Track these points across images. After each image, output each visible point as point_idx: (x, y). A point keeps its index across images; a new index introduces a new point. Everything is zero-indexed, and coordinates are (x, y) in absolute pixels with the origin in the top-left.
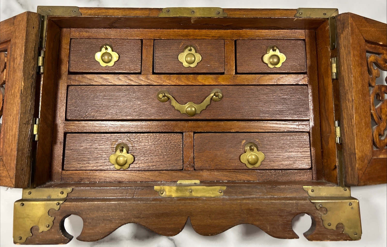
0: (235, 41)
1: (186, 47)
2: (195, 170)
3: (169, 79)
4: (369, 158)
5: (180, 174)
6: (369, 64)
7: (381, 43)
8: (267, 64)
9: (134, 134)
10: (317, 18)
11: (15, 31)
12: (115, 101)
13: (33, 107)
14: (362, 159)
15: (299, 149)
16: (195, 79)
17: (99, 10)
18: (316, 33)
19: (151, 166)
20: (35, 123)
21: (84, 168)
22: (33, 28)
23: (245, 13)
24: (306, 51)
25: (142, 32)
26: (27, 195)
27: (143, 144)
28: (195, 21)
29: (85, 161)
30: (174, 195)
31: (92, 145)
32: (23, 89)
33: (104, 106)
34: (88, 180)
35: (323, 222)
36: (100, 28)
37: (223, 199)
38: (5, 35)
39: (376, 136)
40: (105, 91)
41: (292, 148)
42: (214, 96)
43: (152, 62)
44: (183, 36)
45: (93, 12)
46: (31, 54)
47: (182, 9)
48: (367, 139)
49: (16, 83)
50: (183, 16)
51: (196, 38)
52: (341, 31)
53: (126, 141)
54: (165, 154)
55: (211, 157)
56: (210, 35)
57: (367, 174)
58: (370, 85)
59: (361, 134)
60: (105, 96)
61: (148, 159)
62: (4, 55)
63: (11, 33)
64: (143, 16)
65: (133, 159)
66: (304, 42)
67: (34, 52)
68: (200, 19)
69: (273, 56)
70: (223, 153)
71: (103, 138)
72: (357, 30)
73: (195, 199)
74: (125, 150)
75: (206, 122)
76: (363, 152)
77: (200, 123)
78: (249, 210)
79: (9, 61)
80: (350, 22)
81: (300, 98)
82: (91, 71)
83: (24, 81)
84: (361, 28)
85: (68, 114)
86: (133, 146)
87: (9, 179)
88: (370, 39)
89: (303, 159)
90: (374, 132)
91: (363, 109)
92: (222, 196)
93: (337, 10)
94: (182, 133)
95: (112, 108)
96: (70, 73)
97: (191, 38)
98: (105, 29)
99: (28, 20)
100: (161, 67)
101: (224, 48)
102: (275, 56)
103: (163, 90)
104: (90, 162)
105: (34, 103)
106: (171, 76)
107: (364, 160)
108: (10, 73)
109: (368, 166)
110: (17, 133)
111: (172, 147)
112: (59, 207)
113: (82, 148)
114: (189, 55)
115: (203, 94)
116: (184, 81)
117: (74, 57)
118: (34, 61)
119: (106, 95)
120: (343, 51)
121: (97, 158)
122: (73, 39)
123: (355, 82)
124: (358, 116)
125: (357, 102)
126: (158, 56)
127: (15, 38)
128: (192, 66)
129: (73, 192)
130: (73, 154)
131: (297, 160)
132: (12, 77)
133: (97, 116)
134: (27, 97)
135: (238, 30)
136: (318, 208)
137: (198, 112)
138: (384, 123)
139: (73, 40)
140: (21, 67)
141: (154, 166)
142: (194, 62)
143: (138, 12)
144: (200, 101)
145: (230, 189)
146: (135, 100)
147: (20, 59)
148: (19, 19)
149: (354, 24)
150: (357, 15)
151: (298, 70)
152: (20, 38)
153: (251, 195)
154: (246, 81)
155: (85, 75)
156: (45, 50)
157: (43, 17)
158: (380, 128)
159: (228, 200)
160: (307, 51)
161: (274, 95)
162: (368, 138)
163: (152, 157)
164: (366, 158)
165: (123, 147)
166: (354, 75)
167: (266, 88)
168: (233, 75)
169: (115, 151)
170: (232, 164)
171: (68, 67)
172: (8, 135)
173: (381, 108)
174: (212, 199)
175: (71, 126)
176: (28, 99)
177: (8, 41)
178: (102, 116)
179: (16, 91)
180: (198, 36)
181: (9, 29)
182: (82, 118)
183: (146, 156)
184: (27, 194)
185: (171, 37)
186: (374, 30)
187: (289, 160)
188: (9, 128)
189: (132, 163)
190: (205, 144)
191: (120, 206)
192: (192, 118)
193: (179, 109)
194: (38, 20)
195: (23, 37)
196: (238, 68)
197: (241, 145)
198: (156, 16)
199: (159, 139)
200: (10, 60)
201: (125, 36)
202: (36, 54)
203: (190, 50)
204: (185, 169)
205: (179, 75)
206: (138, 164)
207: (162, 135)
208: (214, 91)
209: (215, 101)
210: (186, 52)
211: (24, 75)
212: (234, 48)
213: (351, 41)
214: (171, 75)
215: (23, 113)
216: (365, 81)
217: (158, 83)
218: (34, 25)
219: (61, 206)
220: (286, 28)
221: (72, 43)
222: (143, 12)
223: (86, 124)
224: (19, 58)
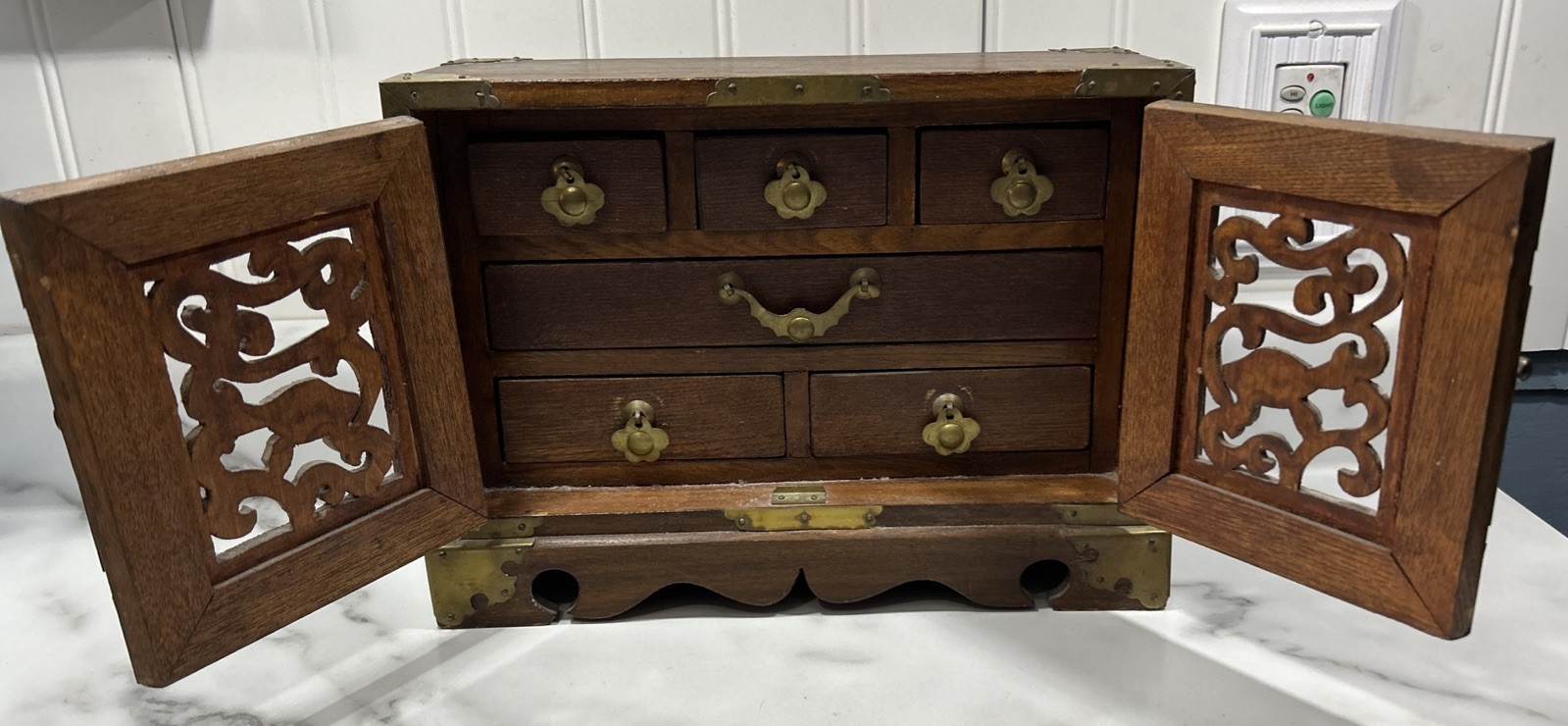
0: (919, 133)
2: (813, 456)
3: (742, 241)
4: (1157, 471)
5: (779, 464)
6: (1215, 244)
7: (1257, 187)
8: (1001, 206)
10: (1135, 97)
14: (1136, 465)
16: (811, 241)
17: (545, 88)
19: (711, 449)
21: (554, 459)
23: (939, 87)
24: (1108, 156)
29: (552, 442)
31: (564, 407)
35: (1087, 576)
38: (346, 189)
39: (1206, 433)
43: (694, 198)
44: (775, 119)
47: (770, 82)
50: (773, 103)
54: (742, 422)
56: (849, 117)
61: (702, 435)
64: (667, 103)
66: (1106, 134)
70: (880, 421)
72: (1165, 155)
74: (645, 422)
77: (826, 351)
84: (1181, 148)
86: (663, 407)
88: (1212, 175)
89: (1071, 427)
92: (873, 526)
94: (780, 374)
95: (603, 319)
100: (718, 214)
101: (888, 158)
107: (1143, 471)
111: (758, 406)
115: (830, 280)
116: (780, 246)
117: (483, 195)
126: (708, 187)
127: (398, 197)
128: (802, 215)
129: (545, 525)
130: (522, 427)
131: (1057, 430)
133: (569, 340)
137: (819, 332)
138: (1242, 408)
142: (805, 206)
143: (652, 91)
144: (822, 305)
145: (890, 512)
149: (1159, 139)
151: (1081, 214)
152: (415, 196)
154: (943, 241)
158: (1225, 417)
163: (710, 430)
164: (1148, 468)
165: (641, 415)
168: (908, 225)
173: (1239, 369)
183: (697, 429)
186: (1229, 149)
187: (1037, 430)
193: (770, 326)
195: (428, 192)
196: (923, 213)
197: (924, 400)
198: (701, 103)
199: (726, 390)
203: (796, 176)
204: (790, 456)
207: (733, 379)
210: (786, 180)
212: (913, 153)
217: (714, 251)
222: (663, 91)
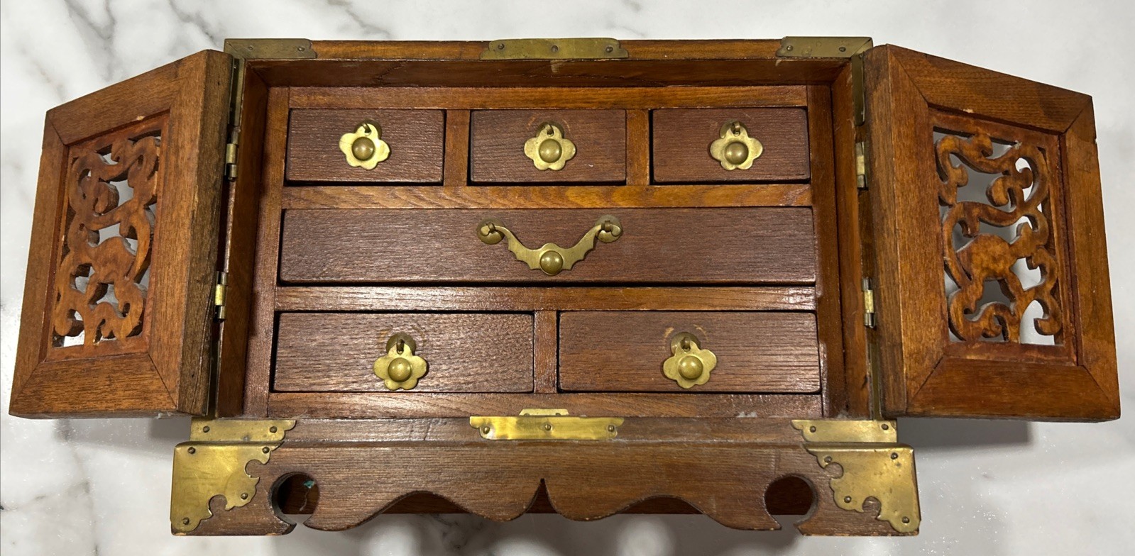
0: (651, 113)
1: (542, 127)
2: (560, 391)
3: (504, 195)
4: (935, 357)
5: (527, 399)
6: (940, 156)
7: (969, 111)
8: (720, 162)
9: (427, 315)
10: (827, 58)
11: (179, 92)
12: (387, 242)
13: (215, 247)
14: (918, 357)
15: (793, 348)
16: (562, 196)
17: (353, 46)
18: (831, 92)
19: (465, 383)
20: (220, 283)
21: (318, 388)
22: (219, 83)
23: (666, 49)
24: (808, 131)
25: (445, 95)
26: (199, 434)
27: (447, 336)
28: (560, 68)
29: (319, 371)
30: (512, 434)
31: (335, 338)
32: (196, 209)
33: (362, 253)
34: (326, 412)
35: (833, 495)
36: (354, 86)
37: (617, 445)
38: (156, 100)
39: (956, 313)
40: (365, 221)
41: (778, 347)
42: (603, 232)
43: (466, 160)
44: (536, 102)
45: (341, 50)
46: (214, 137)
47: (532, 42)
48: (931, 315)
49: (182, 199)
50: (533, 58)
51: (563, 106)
52: (873, 83)
53: (411, 329)
54: (495, 357)
55: (596, 363)
56: (595, 101)
57: (931, 391)
58: (942, 202)
59: (915, 304)
60: (364, 231)
61: (457, 369)
62: (154, 142)
63: (172, 95)
64: (448, 57)
65: (425, 368)
66: (804, 113)
67: (220, 133)
68: (569, 64)
69: (734, 145)
70: (622, 356)
71: (360, 324)
72: (907, 82)
73: (557, 442)
74: (407, 348)
75: (584, 290)
76: (920, 342)
77: (572, 291)
78: (671, 466)
79: (167, 153)
80: (890, 64)
81: (795, 235)
82: (335, 179)
83: (198, 194)
84: (918, 78)
85: (284, 270)
86: (425, 341)
87: (166, 394)
88: (941, 100)
89: (802, 370)
90: (951, 303)
91: (922, 251)
92: (615, 438)
93: (870, 40)
94: (531, 313)
95: (379, 256)
96: (288, 183)
97: (552, 105)
98: (365, 89)
99: (208, 67)
100: (486, 168)
101: (626, 128)
102: (737, 145)
103: (489, 216)
104: (332, 374)
105: (217, 240)
106: (508, 190)
107: (924, 361)
108: (168, 177)
109: (932, 373)
110: (184, 300)
111: (510, 343)
112: (268, 457)
113: (314, 344)
114: (548, 144)
115: (578, 226)
116: (535, 200)
117: (297, 149)
118: (219, 154)
119: (367, 229)
120: (877, 128)
121: (346, 366)
122: (295, 109)
123: (902, 193)
124: (909, 266)
125: (907, 234)
126: (479, 147)
127: (181, 105)
128: (554, 166)
129: (296, 429)
130: (294, 357)
131: (788, 372)
132: (172, 186)
133: (347, 273)
134: (203, 227)
135: (656, 87)
136: (824, 464)
137: (567, 265)
138: (977, 285)
139: (295, 112)
140: (194, 164)
141: (471, 383)
142: (558, 159)
143: (437, 49)
144: (569, 241)
145: (632, 425)
146: (429, 240)
147: (192, 149)
148: (189, 64)
149: (900, 69)
150: (907, 49)
151: (790, 175)
152: (190, 105)
153: (676, 436)
154: (675, 199)
155: (321, 188)
156: (240, 130)
157: (237, 62)
158: (967, 295)
159: (627, 446)
160: (811, 132)
161: (736, 230)
162: (932, 312)
163: (466, 365)
164: (928, 357)
165: (403, 342)
166: (900, 177)
167: (718, 214)
168: (644, 185)
169: (385, 350)
170: (643, 380)
171: (285, 170)
172: (164, 304)
173: (969, 253)
174: (593, 442)
175: (290, 296)
176: (206, 232)
177: (162, 113)
178: (358, 274)
179: (182, 214)
180: (567, 103)
181: (166, 87)
182: (315, 279)
183: (453, 363)
184: (200, 431)
185: (510, 105)
186: (950, 82)
187: (770, 372)
188: (165, 291)
189: (423, 377)
190: (583, 335)
191: (398, 456)
192: (554, 278)
193: (524, 260)
194: (229, 70)
195: (197, 102)
196: (656, 172)
197: (663, 338)
198: (476, 58)
199: (482, 327)
200: (169, 150)
201: (408, 104)
202: (223, 138)
203: (551, 132)
204: (537, 391)
205: (526, 187)
206: (435, 379)
207: (489, 317)
208: (603, 220)
209: (606, 242)
210: (543, 136)
211: (199, 181)
212: (647, 128)
213: (893, 105)
214: (509, 188)
215: (195, 260)
216: (925, 191)
217: (479, 204)
218: (219, 77)
219: (272, 454)
220: (762, 83)
221: (292, 118)
222: (447, 49)
223: (321, 292)
224: (188, 147)
